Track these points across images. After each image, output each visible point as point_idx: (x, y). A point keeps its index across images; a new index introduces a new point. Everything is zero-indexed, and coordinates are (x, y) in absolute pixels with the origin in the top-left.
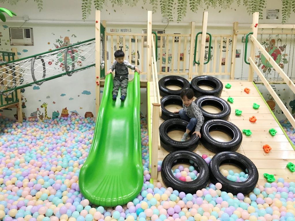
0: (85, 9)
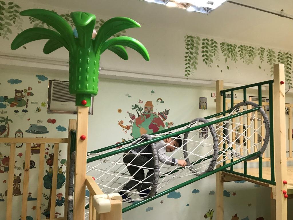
0: (190, 61)
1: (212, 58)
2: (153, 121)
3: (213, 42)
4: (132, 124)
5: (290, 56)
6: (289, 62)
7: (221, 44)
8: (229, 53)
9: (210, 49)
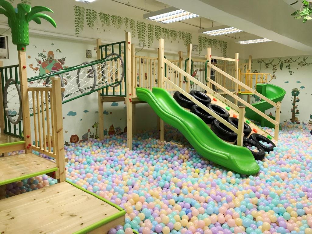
0: (78, 24)
1: (93, 23)
2: (54, 65)
3: (94, 11)
4: (39, 67)
5: (144, 25)
6: (144, 29)
7: (99, 13)
8: (105, 20)
9: (92, 16)
